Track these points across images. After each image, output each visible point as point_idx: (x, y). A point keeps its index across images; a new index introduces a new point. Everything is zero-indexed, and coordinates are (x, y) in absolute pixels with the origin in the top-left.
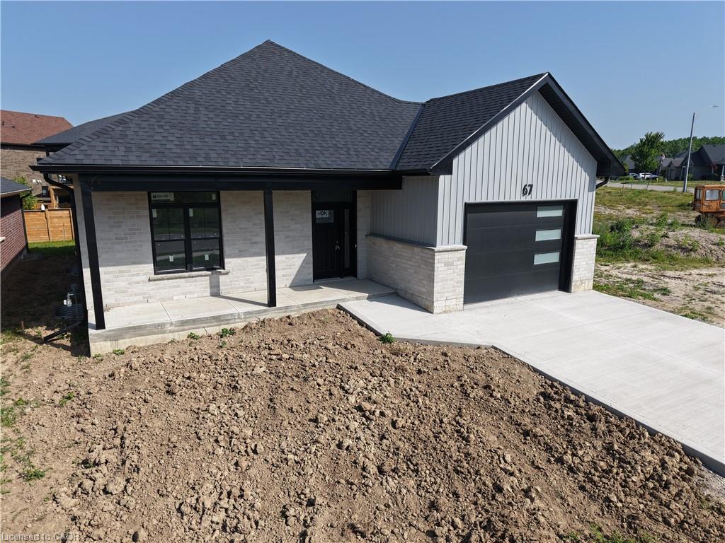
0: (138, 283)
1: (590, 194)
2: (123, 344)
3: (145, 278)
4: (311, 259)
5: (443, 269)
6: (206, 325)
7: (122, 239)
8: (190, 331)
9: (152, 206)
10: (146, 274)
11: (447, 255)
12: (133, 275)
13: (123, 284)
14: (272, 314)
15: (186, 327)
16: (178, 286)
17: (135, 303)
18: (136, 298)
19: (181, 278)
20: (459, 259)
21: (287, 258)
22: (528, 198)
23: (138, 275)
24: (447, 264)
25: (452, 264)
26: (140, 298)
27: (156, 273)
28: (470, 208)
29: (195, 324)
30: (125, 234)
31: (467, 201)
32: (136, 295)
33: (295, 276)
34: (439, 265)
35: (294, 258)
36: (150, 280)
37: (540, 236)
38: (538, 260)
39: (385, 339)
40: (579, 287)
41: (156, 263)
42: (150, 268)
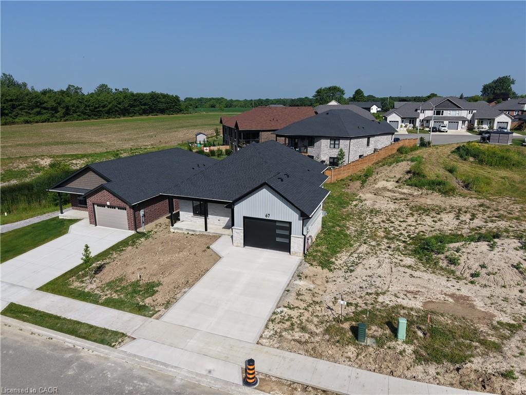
0: (190, 217)
1: (300, 221)
2: (176, 231)
7: (186, 206)
11: (237, 230)
13: (187, 216)
14: (205, 233)
19: (198, 217)
20: (241, 232)
22: (267, 218)
24: (237, 233)
26: (190, 220)
27: (194, 215)
28: (245, 218)
29: (189, 231)
31: (244, 216)
34: (234, 232)
35: (226, 218)
37: (278, 232)
38: (278, 239)
39: (208, 248)
40: (294, 254)
41: (194, 213)
42: (192, 214)
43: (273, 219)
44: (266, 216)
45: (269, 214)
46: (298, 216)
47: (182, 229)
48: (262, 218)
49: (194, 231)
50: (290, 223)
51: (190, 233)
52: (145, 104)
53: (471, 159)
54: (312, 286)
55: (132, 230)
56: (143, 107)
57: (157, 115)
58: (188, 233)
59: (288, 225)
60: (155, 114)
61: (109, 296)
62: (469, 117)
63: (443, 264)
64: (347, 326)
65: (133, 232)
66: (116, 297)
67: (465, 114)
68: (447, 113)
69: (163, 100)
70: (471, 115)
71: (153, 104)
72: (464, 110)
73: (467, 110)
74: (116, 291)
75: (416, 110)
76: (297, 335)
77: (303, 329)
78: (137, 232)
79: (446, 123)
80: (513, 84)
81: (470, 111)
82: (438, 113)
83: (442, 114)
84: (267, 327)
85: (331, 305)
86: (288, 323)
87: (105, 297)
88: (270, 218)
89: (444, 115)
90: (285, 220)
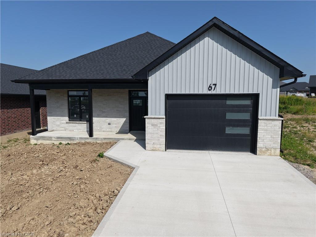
0: (63, 123)
3: (65, 122)
4: (128, 121)
5: (150, 127)
6: (66, 140)
7: (58, 107)
8: (61, 142)
9: (69, 96)
10: (65, 120)
11: (153, 120)
12: (61, 121)
13: (58, 123)
15: (59, 140)
16: (76, 126)
17: (62, 130)
18: (62, 129)
19: (76, 123)
20: (161, 123)
21: (117, 120)
22: (212, 92)
23: (63, 120)
24: (153, 125)
25: (156, 125)
26: (63, 129)
27: (69, 121)
28: (168, 97)
29: (62, 139)
30: (60, 106)
31: (167, 93)
32: (62, 127)
33: (121, 128)
34: (148, 125)
35: (120, 120)
36: (67, 123)
38: (229, 130)
39: (101, 156)
41: (69, 117)
42: (67, 119)
43: (223, 92)
44: (210, 88)
45: (215, 85)
46: (271, 80)
48: (200, 92)
50: (255, 98)
58: (60, 144)
88: (218, 91)
90: (246, 92)
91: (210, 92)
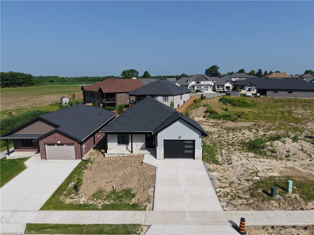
0: (115, 146)
1: (200, 139)
2: (109, 156)
4: (145, 144)
10: (116, 144)
14: (132, 154)
16: (121, 147)
18: (115, 148)
19: (121, 145)
20: (162, 150)
22: (180, 139)
24: (159, 151)
27: (118, 144)
28: (164, 140)
30: (114, 138)
33: (141, 147)
35: (141, 143)
37: (186, 147)
38: (186, 151)
39: (142, 162)
40: (197, 159)
43: (183, 139)
44: (179, 138)
45: (181, 137)
46: (199, 135)
47: (114, 154)
48: (176, 139)
49: (123, 154)
50: (194, 141)
51: (120, 156)
52: (6, 80)
53: (229, 104)
54: (221, 175)
55: (79, 159)
56: (5, 82)
57: (16, 87)
58: (119, 156)
59: (192, 142)
60: (14, 86)
61: (102, 203)
62: (213, 84)
63: (269, 153)
64: (260, 191)
65: (80, 161)
66: (108, 203)
67: (210, 83)
68: (202, 83)
69: (20, 77)
70: (213, 83)
71: (13, 80)
72: (210, 81)
73: (211, 81)
74: (105, 199)
75: (187, 81)
76: (240, 201)
77: (240, 197)
78: (82, 160)
79: (202, 87)
80: (219, 69)
81: (213, 81)
82: (198, 83)
83: (200, 83)
84: (220, 201)
85: (239, 182)
86: (229, 196)
87: (100, 205)
88: (182, 139)
89: (201, 84)
90: (191, 139)
91: (179, 139)
